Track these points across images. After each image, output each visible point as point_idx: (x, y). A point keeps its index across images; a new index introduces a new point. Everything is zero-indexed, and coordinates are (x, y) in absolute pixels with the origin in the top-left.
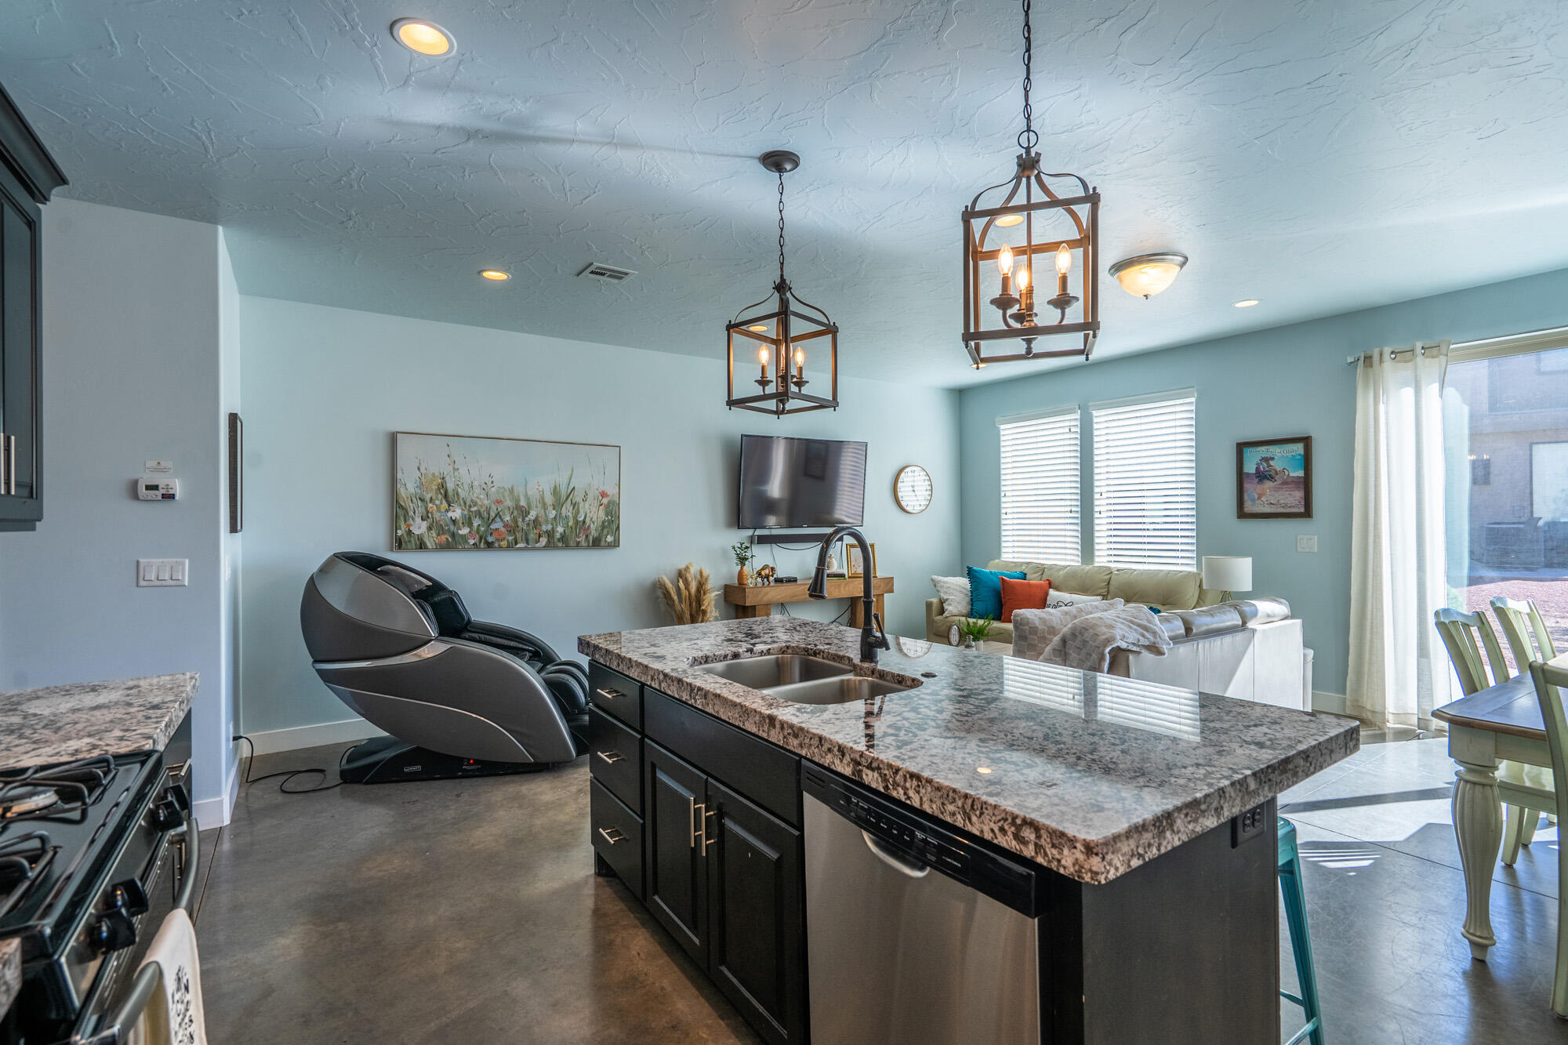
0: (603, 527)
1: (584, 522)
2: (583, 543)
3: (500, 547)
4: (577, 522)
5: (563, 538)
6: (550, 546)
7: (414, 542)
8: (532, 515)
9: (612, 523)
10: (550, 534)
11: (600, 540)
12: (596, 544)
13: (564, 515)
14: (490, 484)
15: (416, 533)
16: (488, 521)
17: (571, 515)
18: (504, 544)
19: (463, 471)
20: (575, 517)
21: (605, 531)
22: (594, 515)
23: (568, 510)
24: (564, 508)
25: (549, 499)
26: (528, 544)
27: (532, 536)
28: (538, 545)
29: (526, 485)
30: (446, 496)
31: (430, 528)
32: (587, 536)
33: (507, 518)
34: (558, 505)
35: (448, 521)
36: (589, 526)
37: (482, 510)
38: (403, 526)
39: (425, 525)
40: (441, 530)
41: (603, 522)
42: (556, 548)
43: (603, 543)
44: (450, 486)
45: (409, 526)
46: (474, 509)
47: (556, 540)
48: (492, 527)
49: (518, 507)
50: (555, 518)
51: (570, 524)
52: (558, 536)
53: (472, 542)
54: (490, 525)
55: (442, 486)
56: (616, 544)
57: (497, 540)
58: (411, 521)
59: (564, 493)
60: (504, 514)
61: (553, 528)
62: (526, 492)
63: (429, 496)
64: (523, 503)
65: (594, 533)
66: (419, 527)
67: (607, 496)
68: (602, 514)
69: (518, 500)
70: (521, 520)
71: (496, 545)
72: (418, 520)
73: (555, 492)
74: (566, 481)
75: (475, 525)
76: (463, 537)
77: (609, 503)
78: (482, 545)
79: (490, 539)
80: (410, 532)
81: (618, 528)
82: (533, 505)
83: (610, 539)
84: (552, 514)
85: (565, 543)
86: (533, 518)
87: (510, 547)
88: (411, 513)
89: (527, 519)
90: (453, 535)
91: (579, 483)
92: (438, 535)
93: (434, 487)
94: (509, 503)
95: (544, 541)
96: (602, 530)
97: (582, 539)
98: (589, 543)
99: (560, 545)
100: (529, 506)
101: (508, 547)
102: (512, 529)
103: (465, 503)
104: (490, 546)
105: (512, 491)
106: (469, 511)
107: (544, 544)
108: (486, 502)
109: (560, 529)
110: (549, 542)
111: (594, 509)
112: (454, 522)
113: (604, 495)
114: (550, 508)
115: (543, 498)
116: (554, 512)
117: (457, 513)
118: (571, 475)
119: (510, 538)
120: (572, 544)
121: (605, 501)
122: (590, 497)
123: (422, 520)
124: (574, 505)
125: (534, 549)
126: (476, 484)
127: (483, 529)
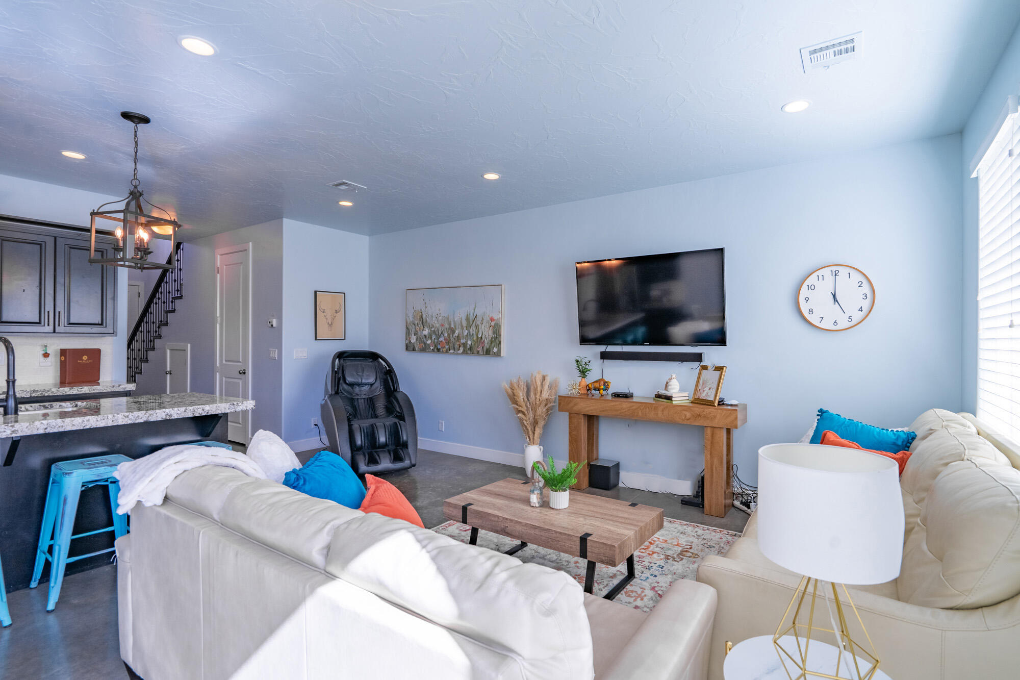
0: (492, 342)
1: (481, 338)
2: (481, 352)
3: (443, 352)
4: (478, 338)
5: (471, 349)
6: (464, 352)
7: (411, 349)
8: (456, 334)
9: (496, 339)
10: (465, 345)
11: (490, 351)
12: (488, 352)
13: (471, 333)
14: (439, 315)
15: (413, 342)
16: (438, 336)
17: (475, 333)
18: (444, 350)
19: (429, 308)
20: (477, 335)
21: (493, 344)
22: (486, 332)
23: (473, 330)
24: (471, 329)
25: (464, 323)
26: (454, 351)
27: (456, 346)
28: (459, 352)
29: (454, 314)
30: (422, 322)
31: (417, 340)
32: (483, 347)
33: (446, 335)
34: (468, 327)
35: (424, 337)
36: (484, 341)
37: (436, 330)
38: (408, 339)
39: (415, 337)
40: (421, 342)
41: (492, 338)
42: (467, 353)
43: (491, 353)
44: (424, 316)
45: (410, 338)
46: (432, 330)
47: (467, 349)
48: (440, 340)
49: (451, 328)
50: (467, 335)
51: (475, 339)
52: (468, 347)
53: (432, 348)
54: (439, 338)
55: (421, 317)
56: (498, 354)
57: (442, 347)
58: (411, 336)
59: (471, 318)
60: (445, 332)
61: (466, 342)
62: (454, 319)
63: (416, 322)
64: (452, 326)
65: (487, 346)
66: (413, 339)
67: (494, 320)
68: (491, 332)
69: (450, 324)
70: (451, 336)
71: (441, 350)
72: (413, 335)
73: (467, 319)
74: (472, 311)
75: (433, 338)
76: (429, 344)
77: (495, 324)
78: (436, 350)
79: (439, 347)
80: (410, 341)
81: (500, 343)
82: (457, 327)
83: (495, 350)
84: (466, 332)
85: (470, 351)
86: (457, 335)
87: (447, 352)
88: (411, 331)
89: (454, 336)
90: (425, 344)
91: (479, 312)
92: (420, 343)
93: (419, 318)
94: (447, 326)
95: (461, 350)
96: (491, 343)
97: (480, 349)
98: (484, 351)
99: (469, 352)
100: (455, 326)
101: (446, 352)
102: (448, 341)
103: (429, 326)
104: (438, 350)
105: (448, 318)
106: (431, 330)
107: (462, 351)
108: (437, 325)
109: (469, 342)
110: (464, 350)
111: (487, 329)
112: (425, 336)
113: (492, 319)
114: (465, 329)
115: (461, 322)
116: (467, 331)
117: (426, 332)
118: (475, 308)
119: (447, 347)
120: (475, 352)
121: (493, 324)
122: (485, 321)
123: (415, 335)
124: (477, 326)
125: (457, 354)
126: (434, 315)
127: (436, 341)
